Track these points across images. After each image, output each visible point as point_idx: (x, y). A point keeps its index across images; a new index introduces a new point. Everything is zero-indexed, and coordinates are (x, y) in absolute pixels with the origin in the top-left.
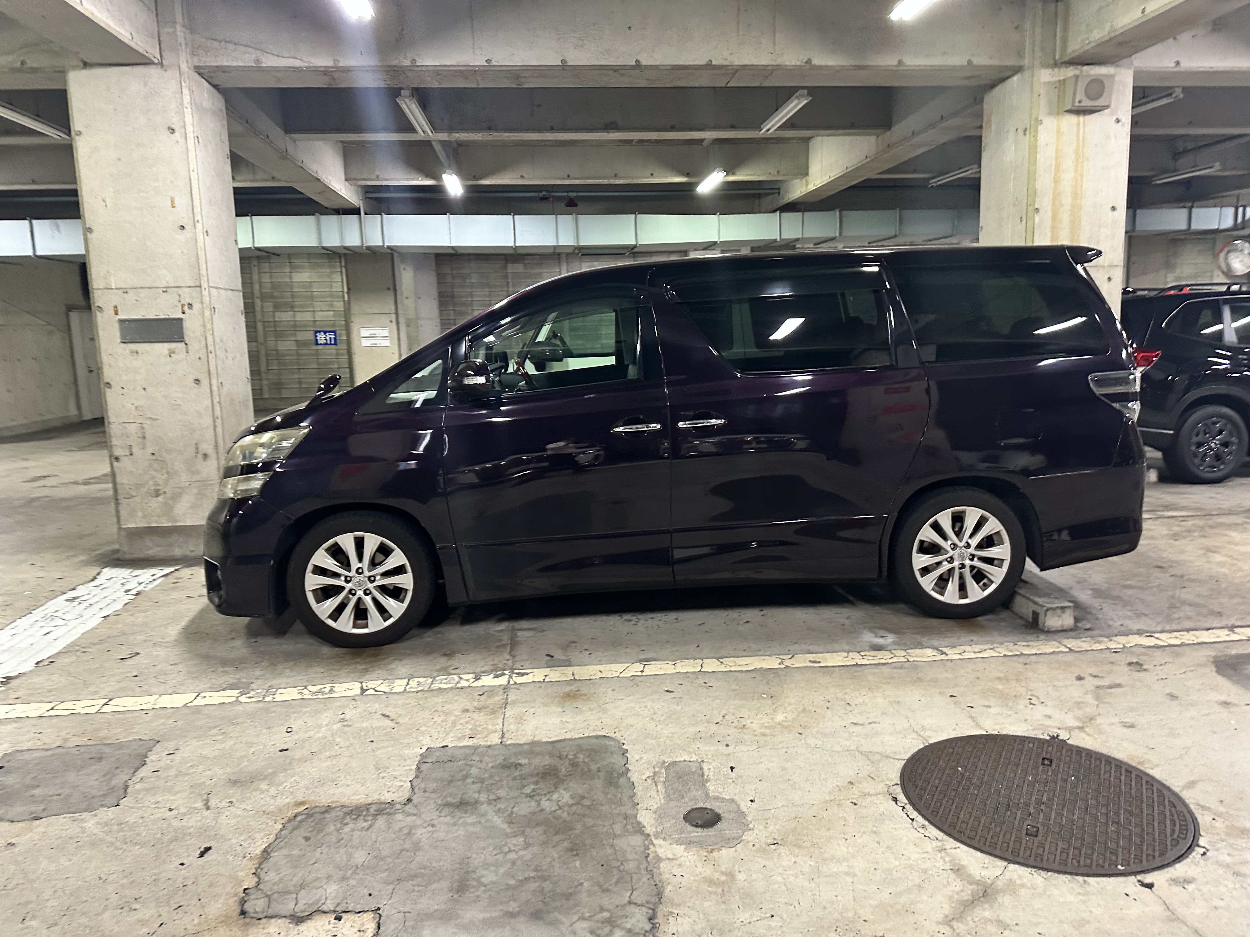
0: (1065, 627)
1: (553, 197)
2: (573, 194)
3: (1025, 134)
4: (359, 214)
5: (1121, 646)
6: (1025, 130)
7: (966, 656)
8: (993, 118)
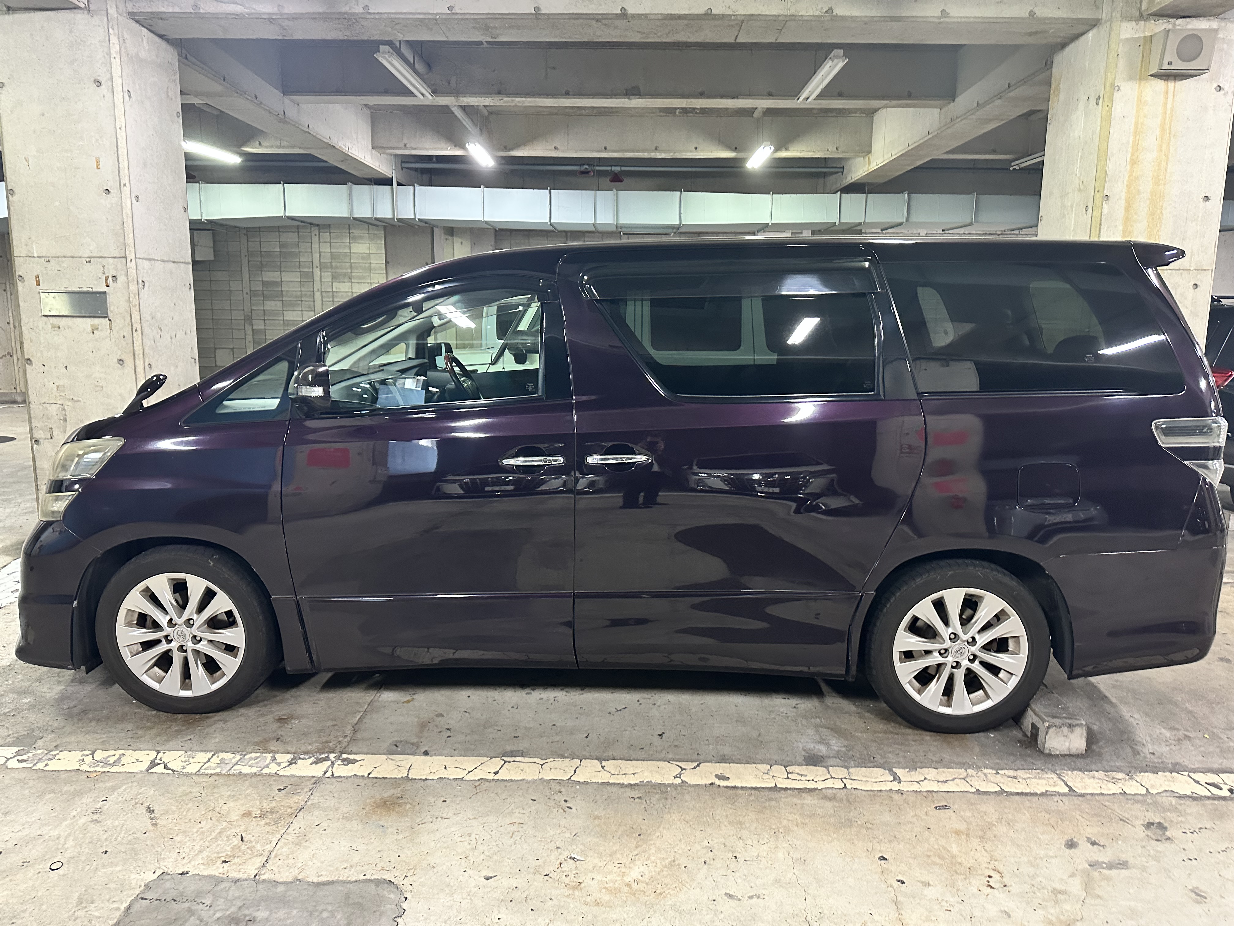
0: (1074, 751)
1: (593, 171)
2: (617, 169)
3: (1097, 104)
4: (392, 185)
5: (1144, 791)
6: (1098, 98)
7: (926, 786)
8: (1062, 86)
